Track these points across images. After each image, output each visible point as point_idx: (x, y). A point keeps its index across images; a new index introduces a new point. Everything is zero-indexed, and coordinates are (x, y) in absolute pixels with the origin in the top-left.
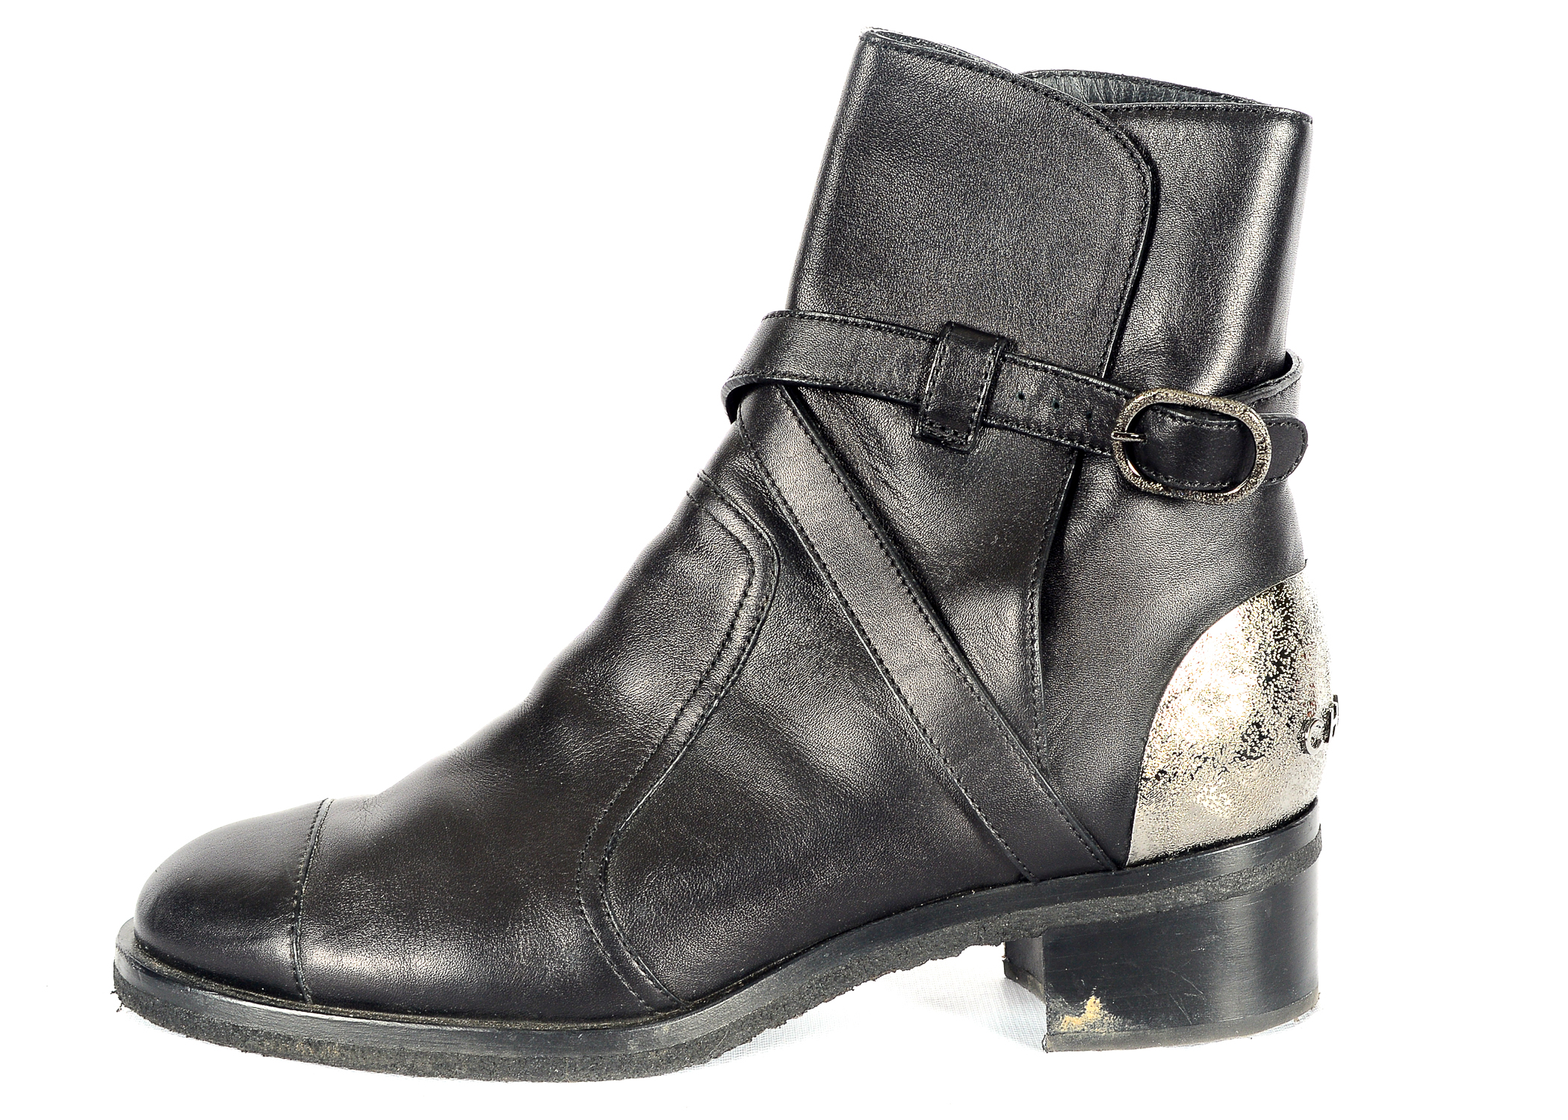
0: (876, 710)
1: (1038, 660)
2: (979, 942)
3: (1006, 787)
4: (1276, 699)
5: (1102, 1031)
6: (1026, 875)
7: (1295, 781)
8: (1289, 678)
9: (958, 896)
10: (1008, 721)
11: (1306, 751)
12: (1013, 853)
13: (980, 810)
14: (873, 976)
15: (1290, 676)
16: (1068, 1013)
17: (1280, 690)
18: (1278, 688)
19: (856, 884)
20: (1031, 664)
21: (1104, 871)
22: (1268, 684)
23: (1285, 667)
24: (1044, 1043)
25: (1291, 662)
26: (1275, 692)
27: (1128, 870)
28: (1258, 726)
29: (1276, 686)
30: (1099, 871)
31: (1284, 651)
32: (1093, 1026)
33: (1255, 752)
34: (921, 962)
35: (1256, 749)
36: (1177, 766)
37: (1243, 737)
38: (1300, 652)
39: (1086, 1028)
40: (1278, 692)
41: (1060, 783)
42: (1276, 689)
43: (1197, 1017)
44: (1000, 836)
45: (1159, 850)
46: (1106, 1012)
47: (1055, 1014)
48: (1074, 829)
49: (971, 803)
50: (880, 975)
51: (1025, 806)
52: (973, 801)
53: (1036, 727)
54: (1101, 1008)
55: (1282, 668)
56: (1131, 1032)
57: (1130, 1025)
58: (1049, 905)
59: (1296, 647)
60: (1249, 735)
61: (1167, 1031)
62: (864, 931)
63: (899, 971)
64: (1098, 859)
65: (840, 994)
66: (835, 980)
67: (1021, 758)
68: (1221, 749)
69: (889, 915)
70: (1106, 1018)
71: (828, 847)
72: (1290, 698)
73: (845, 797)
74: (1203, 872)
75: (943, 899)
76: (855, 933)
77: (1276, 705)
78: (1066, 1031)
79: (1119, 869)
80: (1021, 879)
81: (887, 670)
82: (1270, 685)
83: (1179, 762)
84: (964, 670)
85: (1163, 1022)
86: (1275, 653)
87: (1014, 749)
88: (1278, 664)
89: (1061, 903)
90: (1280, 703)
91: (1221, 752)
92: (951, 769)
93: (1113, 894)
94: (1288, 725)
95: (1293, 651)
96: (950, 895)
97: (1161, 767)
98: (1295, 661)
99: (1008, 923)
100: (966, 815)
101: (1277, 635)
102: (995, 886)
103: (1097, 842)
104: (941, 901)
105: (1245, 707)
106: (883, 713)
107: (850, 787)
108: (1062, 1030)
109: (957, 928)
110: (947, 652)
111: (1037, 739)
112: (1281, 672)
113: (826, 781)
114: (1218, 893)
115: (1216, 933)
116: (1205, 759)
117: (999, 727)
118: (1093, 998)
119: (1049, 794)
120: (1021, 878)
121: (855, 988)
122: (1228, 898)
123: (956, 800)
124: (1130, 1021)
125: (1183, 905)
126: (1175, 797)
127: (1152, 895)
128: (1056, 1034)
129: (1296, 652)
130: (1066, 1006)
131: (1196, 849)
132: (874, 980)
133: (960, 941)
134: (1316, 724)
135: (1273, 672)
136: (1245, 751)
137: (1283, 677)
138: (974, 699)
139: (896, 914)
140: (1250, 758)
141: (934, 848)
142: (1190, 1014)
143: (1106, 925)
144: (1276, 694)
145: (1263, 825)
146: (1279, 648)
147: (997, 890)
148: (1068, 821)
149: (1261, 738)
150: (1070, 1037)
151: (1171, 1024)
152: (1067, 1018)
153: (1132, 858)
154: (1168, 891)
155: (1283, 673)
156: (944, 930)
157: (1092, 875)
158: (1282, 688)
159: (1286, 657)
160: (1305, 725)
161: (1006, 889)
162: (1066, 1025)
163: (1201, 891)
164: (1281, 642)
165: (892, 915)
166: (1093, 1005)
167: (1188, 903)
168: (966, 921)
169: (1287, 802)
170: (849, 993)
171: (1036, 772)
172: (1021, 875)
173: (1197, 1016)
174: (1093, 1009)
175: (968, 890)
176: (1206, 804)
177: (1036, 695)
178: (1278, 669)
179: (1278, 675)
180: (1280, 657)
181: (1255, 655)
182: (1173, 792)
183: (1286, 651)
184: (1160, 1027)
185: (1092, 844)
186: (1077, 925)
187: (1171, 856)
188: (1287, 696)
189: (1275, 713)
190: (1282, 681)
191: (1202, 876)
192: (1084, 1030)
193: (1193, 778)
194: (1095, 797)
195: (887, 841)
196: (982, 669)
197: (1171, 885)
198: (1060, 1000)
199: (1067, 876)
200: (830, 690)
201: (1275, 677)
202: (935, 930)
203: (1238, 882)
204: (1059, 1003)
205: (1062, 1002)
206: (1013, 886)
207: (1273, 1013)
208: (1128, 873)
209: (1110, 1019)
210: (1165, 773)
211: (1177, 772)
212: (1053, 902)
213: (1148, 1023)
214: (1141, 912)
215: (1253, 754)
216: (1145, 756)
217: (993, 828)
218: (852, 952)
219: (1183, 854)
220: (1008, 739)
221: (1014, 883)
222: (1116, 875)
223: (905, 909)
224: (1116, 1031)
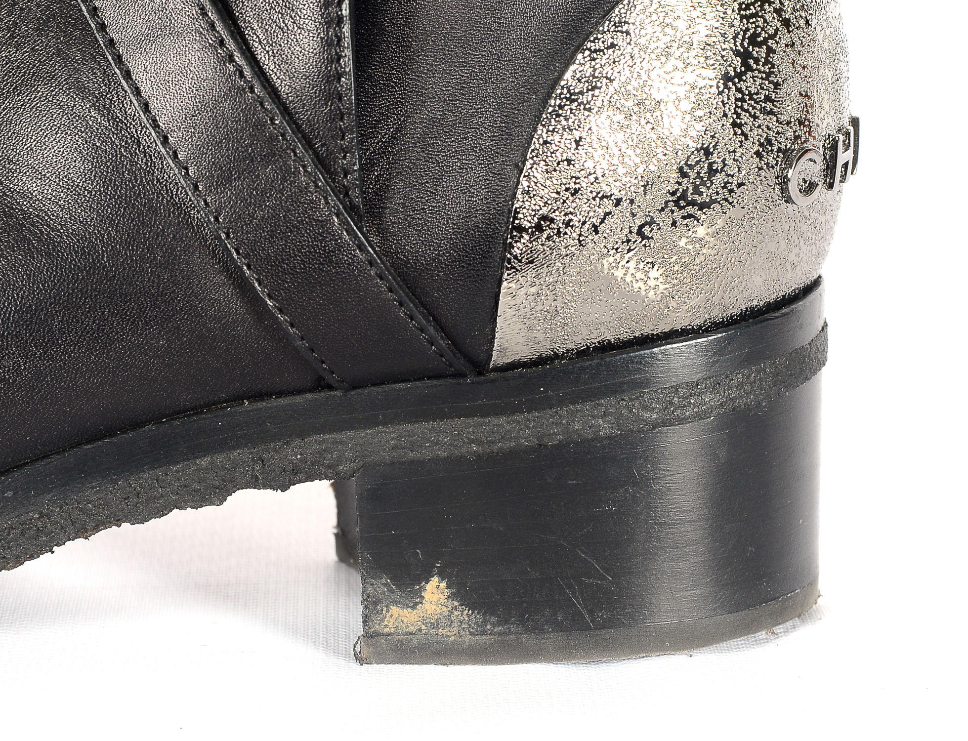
0: (94, 105)
1: (346, 29)
2: (255, 483)
3: (291, 231)
4: (739, 110)
5: (450, 634)
6: (327, 377)
7: (772, 247)
8: (762, 78)
9: (222, 408)
10: (299, 127)
11: (789, 200)
12: (302, 339)
13: (249, 268)
14: (84, 531)
15: (764, 76)
16: (396, 603)
17: (747, 98)
18: (743, 94)
19: (52, 380)
20: (336, 36)
21: (454, 376)
22: (726, 86)
23: (757, 61)
24: (358, 649)
25: (768, 54)
26: (737, 100)
27: (492, 375)
28: (707, 153)
29: (739, 90)
30: (446, 376)
31: (755, 35)
32: (436, 625)
33: (701, 194)
34: (161, 512)
35: (703, 189)
36: (571, 210)
37: (681, 169)
38: (785, 38)
39: (423, 627)
40: (742, 100)
41: (382, 231)
42: (740, 96)
43: (601, 617)
44: (281, 311)
45: (544, 348)
46: (456, 604)
47: (375, 603)
48: (401, 304)
49: (235, 255)
50: (96, 529)
51: (321, 263)
52: (238, 253)
53: (343, 138)
54: (449, 597)
55: (751, 61)
56: (496, 637)
57: (494, 625)
58: (365, 428)
59: (777, 30)
60: (691, 167)
61: (554, 638)
62: (70, 457)
63: (126, 526)
64: (442, 356)
65: (32, 557)
66: (23, 534)
67: (317, 186)
68: (645, 186)
69: (111, 433)
70: (456, 613)
71: (8, 319)
72: (764, 111)
73: (39, 240)
74: (614, 384)
75: (197, 410)
76: (55, 460)
77: (738, 121)
78: (393, 630)
79: (480, 374)
80: (321, 384)
81: (112, 40)
82: (729, 89)
83: (574, 205)
84: (231, 45)
85: (547, 622)
86: (740, 37)
87: (306, 171)
88: (745, 56)
89: (384, 424)
90: (745, 118)
91: (645, 191)
92: (205, 201)
93: (469, 413)
94: (758, 154)
95: (772, 37)
96: (209, 405)
97: (544, 211)
98: (774, 52)
99: (301, 454)
100: (230, 276)
101: (745, 10)
102: (280, 394)
103: (441, 326)
104: (194, 414)
105: (686, 121)
106: (106, 112)
107: (49, 226)
108: (386, 630)
109: (220, 459)
110: (204, 14)
111: (344, 157)
112: (749, 68)
113: (11, 216)
114: (638, 419)
115: (635, 484)
116: (618, 202)
117: (283, 135)
118: (435, 580)
119: (361, 247)
120: (323, 383)
121: (55, 548)
122: (654, 428)
123: (214, 251)
124: (494, 619)
125: (580, 435)
126: (567, 260)
127: (530, 416)
128: (376, 635)
129: (777, 39)
130: (392, 591)
131: (605, 348)
132: (86, 538)
133: (224, 481)
134: (808, 156)
135: (735, 68)
136: (685, 192)
137: (753, 77)
138: (244, 89)
139: (122, 433)
140: (693, 203)
141: (178, 328)
142: (591, 612)
143: (456, 463)
144: (739, 104)
145: (718, 314)
146: (748, 29)
147: (283, 401)
148: (391, 292)
149: (712, 172)
150: (398, 640)
151: (559, 627)
152: (395, 610)
153: (497, 358)
154: (556, 412)
155: (753, 70)
156: (198, 461)
157: (435, 382)
158: (750, 94)
159: (760, 45)
160: (788, 157)
161: (298, 399)
162: (392, 621)
163: (611, 414)
164: (751, 21)
165: (115, 435)
166: (435, 591)
167: (589, 434)
168: (234, 448)
169: (758, 280)
170: (45, 557)
171: (339, 209)
172: (320, 379)
173: (602, 615)
174: (435, 598)
175: (238, 399)
176: (619, 273)
177: (342, 86)
178: (745, 63)
179: (745, 73)
180: (749, 44)
181: (706, 39)
182: (564, 252)
183: (759, 35)
184: (542, 631)
185: (431, 330)
186: (412, 462)
187: (563, 357)
188: (759, 107)
189: (735, 134)
190: (750, 84)
191: (614, 390)
192: (420, 630)
193: (597, 232)
194: (439, 255)
195: (103, 313)
196: (260, 43)
197: (561, 403)
198: (384, 581)
199: (395, 382)
200: (25, 72)
201: (739, 75)
202: (184, 460)
203: (671, 403)
204: (382, 585)
205: (386, 585)
206: (309, 396)
207: (731, 617)
208: (493, 381)
209: (463, 614)
210: (552, 221)
211: (571, 220)
212: (372, 422)
213: (522, 622)
214: (513, 444)
215: (696, 197)
216: (519, 192)
217: (270, 297)
218: (50, 491)
219: (583, 353)
220: (295, 155)
221: (311, 390)
222: (473, 383)
223: (136, 425)
224: (471, 634)
